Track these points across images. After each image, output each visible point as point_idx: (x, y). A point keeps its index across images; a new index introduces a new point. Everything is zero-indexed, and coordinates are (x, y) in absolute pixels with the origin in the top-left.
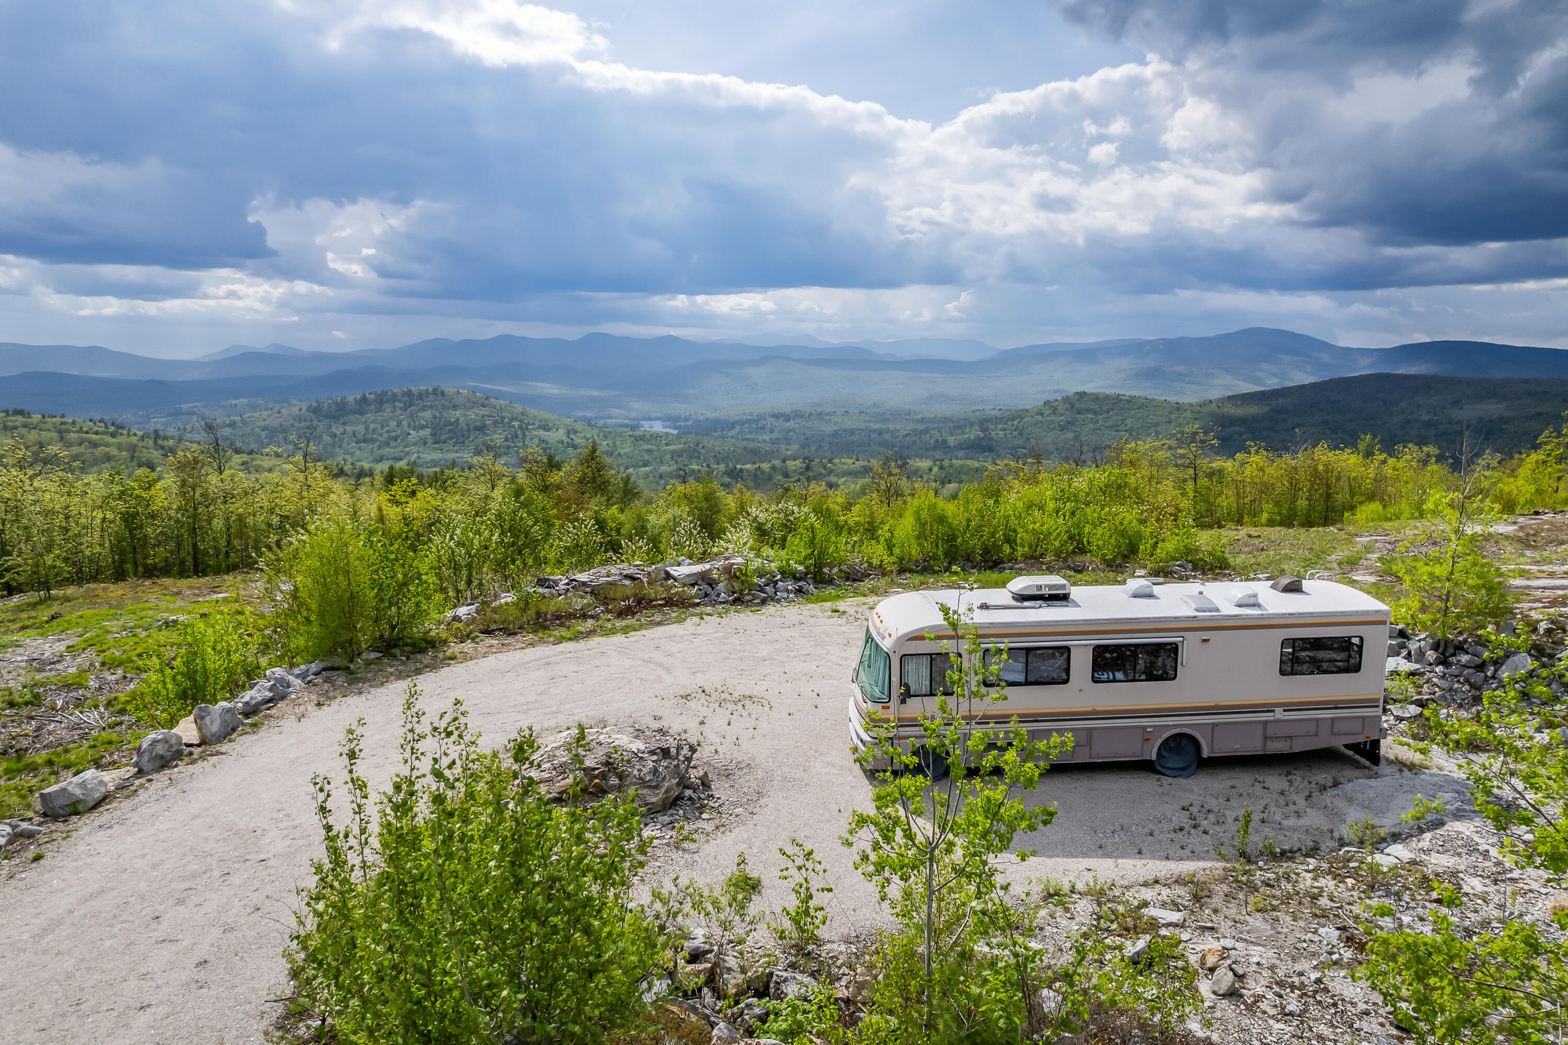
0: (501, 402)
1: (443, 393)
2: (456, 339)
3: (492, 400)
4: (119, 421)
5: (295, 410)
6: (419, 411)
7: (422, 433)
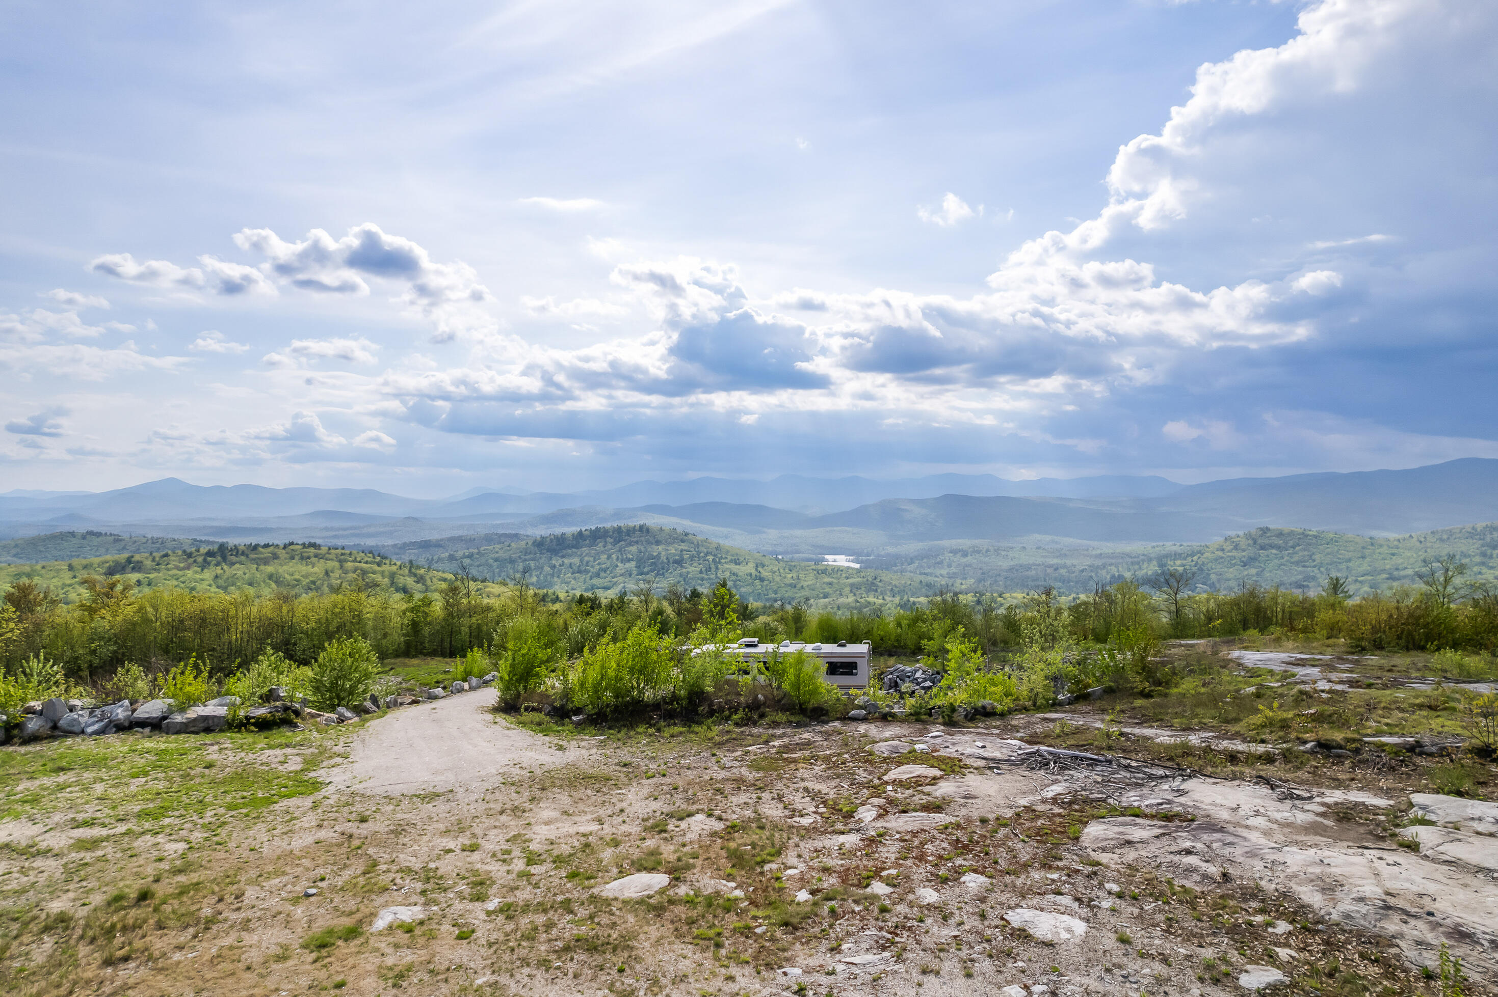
0: (699, 538)
1: (648, 530)
3: (691, 537)
6: (627, 546)
7: (628, 565)
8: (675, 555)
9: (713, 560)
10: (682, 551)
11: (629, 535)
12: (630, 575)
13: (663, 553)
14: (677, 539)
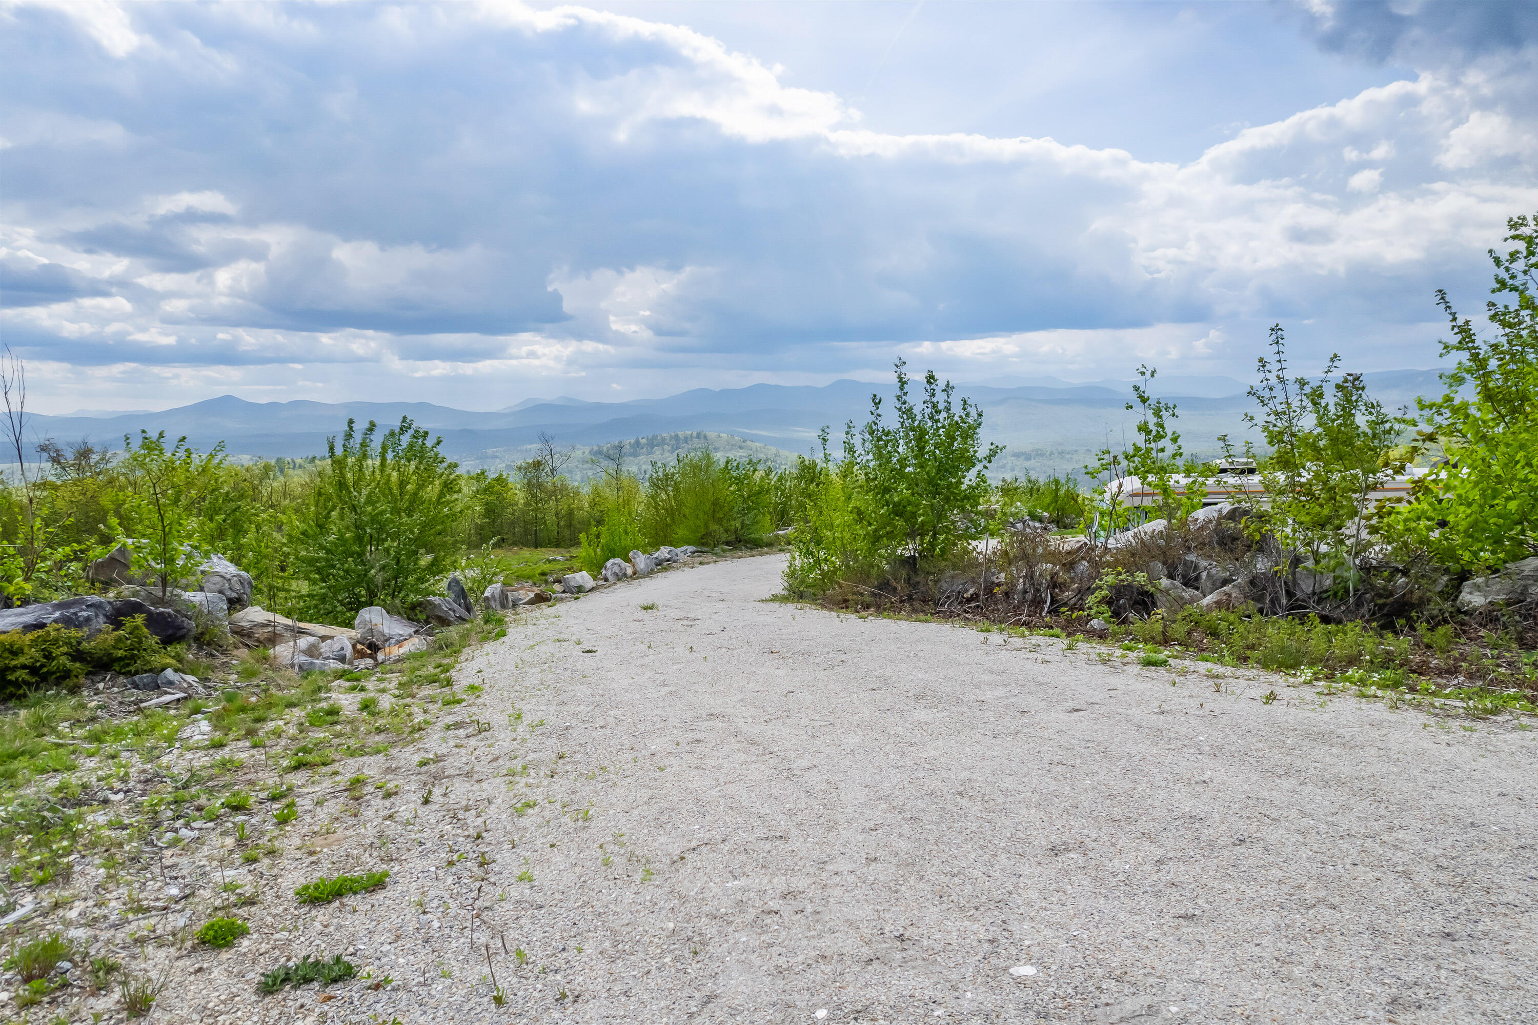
1: (705, 437)
2: (718, 390)
3: (749, 443)
5: (580, 453)
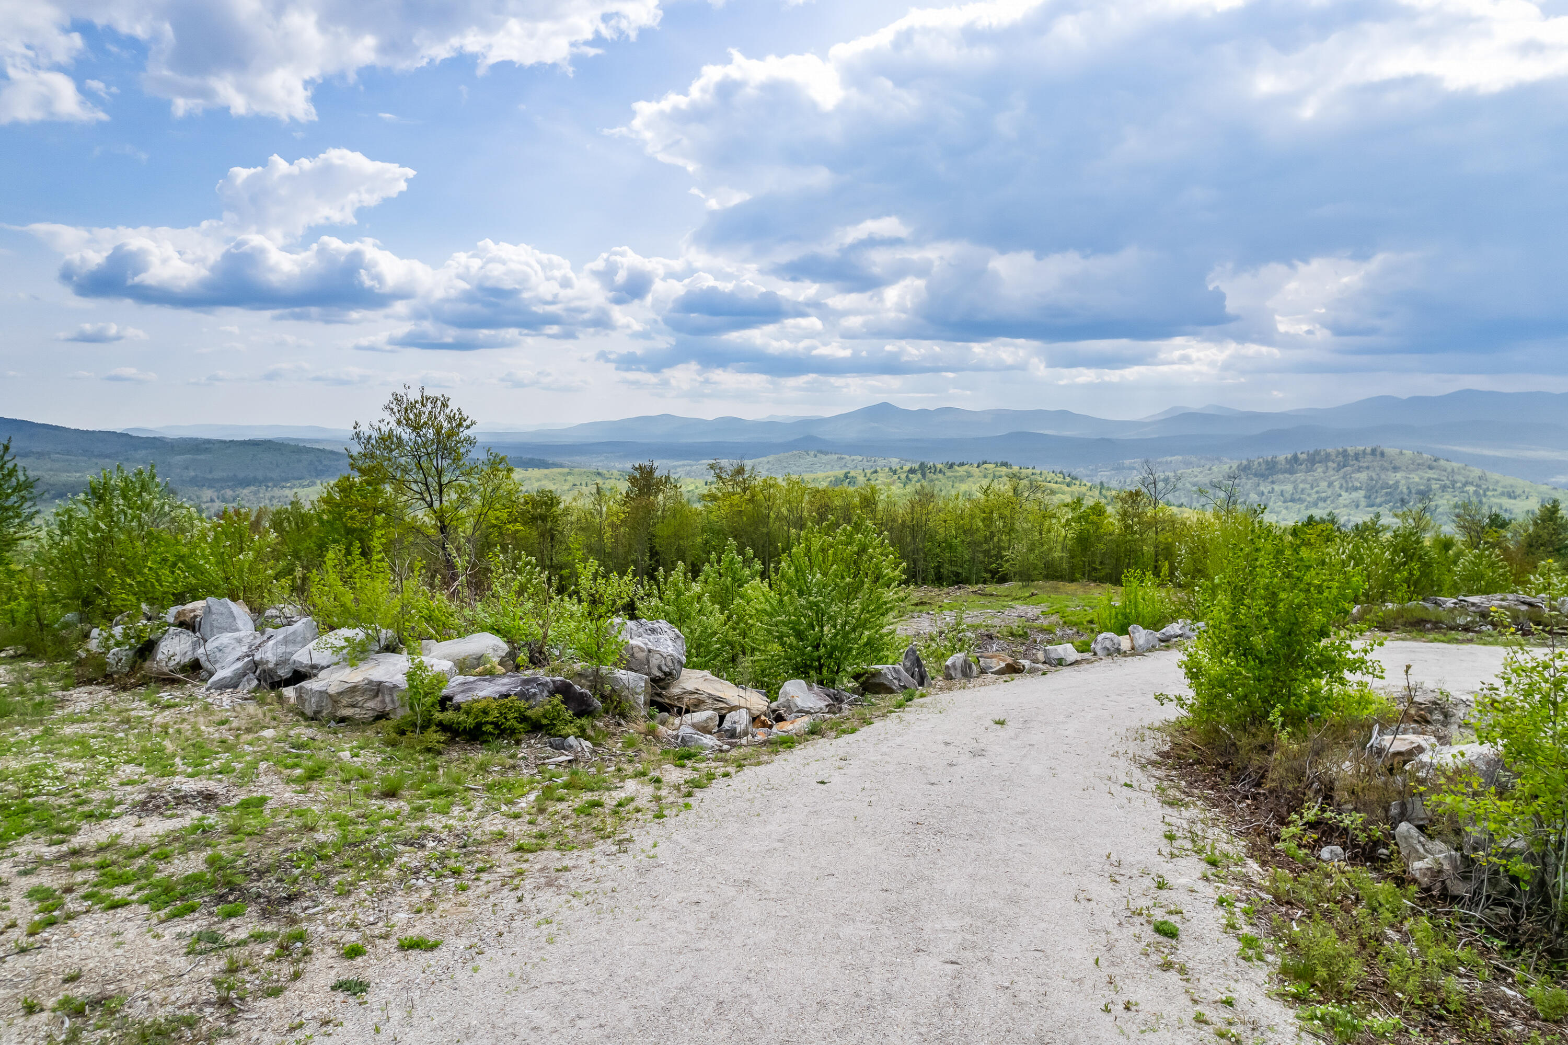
0: (1455, 465)
1: (1382, 454)
3: (1442, 462)
4: (1074, 473)
5: (1226, 468)
6: (1353, 472)
7: (1355, 495)
8: (1418, 484)
9: (1475, 492)
10: (1429, 480)
11: (1357, 459)
12: (1357, 506)
13: (1403, 482)
14: (1423, 464)
